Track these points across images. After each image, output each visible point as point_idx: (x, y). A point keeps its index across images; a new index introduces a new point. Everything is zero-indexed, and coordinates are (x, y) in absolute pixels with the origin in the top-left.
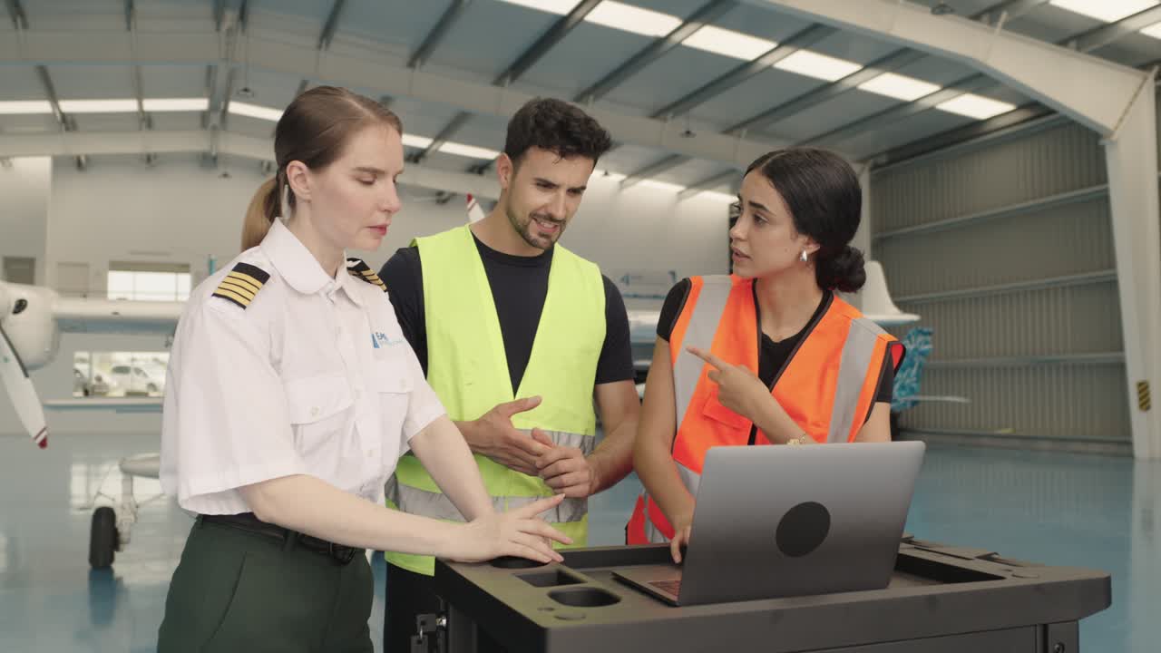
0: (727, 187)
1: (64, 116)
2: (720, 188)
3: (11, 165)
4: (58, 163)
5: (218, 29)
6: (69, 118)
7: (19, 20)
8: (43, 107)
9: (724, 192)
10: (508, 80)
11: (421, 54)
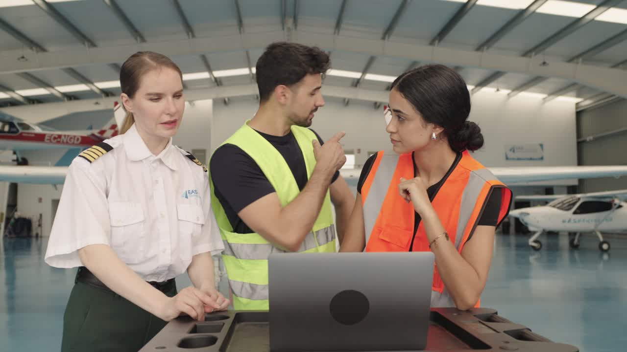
0: (574, 93)
1: (216, 79)
2: (569, 94)
3: (194, 105)
4: (216, 102)
5: (283, 29)
6: (218, 80)
7: (190, 34)
8: (205, 75)
9: (571, 96)
10: (437, 42)
11: (388, 31)
